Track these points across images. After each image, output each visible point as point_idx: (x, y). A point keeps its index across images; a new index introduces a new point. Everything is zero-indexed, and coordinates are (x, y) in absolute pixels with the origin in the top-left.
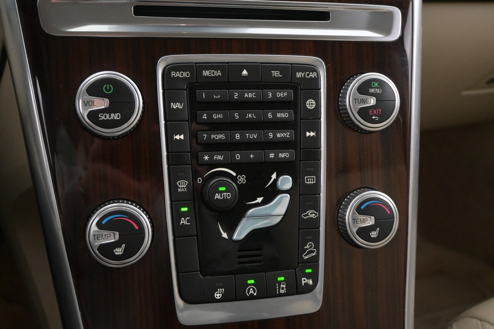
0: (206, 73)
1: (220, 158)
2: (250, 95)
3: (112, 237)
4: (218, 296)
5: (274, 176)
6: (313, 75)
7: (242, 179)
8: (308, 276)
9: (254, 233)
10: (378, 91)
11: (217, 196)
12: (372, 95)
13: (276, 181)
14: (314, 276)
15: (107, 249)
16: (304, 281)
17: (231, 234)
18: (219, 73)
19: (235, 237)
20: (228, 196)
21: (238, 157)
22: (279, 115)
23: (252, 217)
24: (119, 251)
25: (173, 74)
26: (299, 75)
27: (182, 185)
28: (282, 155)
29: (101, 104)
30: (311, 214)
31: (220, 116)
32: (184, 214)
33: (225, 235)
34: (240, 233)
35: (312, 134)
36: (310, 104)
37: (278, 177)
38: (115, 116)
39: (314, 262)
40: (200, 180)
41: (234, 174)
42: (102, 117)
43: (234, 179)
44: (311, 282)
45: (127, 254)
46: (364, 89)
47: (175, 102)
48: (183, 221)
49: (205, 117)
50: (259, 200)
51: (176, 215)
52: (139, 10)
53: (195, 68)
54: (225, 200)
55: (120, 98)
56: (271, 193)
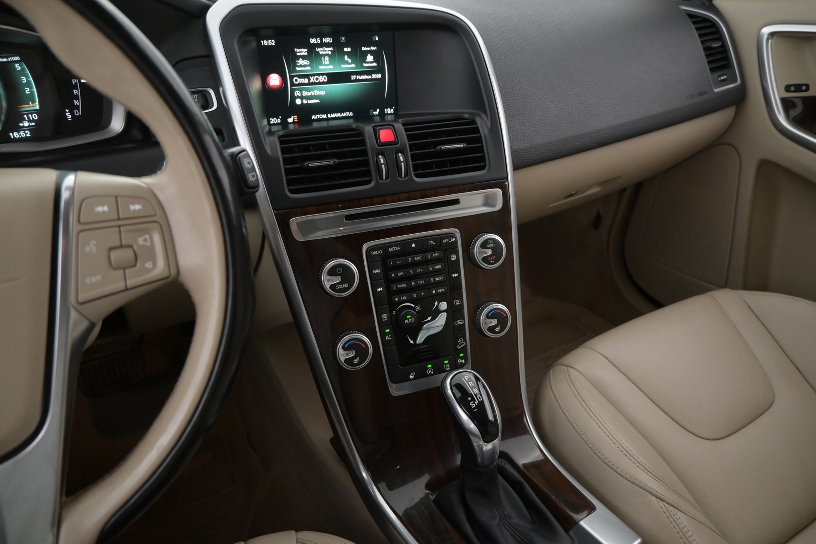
0: (391, 249)
1: (405, 298)
2: (418, 258)
3: (352, 354)
4: (412, 377)
5: (436, 303)
6: (453, 240)
7: (418, 308)
8: (462, 358)
9: (429, 339)
10: (492, 245)
11: (406, 321)
12: (489, 248)
13: (438, 306)
14: (465, 358)
15: (349, 361)
16: (460, 361)
17: (415, 340)
18: (399, 248)
19: (418, 342)
20: (412, 320)
21: (415, 295)
22: (436, 267)
23: (426, 329)
24: (356, 361)
25: (372, 253)
26: (445, 241)
27: (385, 317)
28: (440, 291)
29: (337, 280)
30: (460, 322)
31: (402, 273)
32: (388, 334)
33: (412, 342)
34: (420, 339)
35: (456, 275)
36: (453, 257)
37: (439, 303)
38: (345, 286)
39: (464, 350)
40: (394, 312)
41: (413, 306)
42: (338, 287)
43: (413, 309)
44: (463, 361)
45: (360, 363)
46: (484, 245)
47: (375, 269)
48: (388, 338)
49: (393, 275)
50: (429, 318)
51: (383, 335)
52: (348, 218)
53: (385, 247)
54: (411, 323)
55: (346, 274)
56: (436, 313)
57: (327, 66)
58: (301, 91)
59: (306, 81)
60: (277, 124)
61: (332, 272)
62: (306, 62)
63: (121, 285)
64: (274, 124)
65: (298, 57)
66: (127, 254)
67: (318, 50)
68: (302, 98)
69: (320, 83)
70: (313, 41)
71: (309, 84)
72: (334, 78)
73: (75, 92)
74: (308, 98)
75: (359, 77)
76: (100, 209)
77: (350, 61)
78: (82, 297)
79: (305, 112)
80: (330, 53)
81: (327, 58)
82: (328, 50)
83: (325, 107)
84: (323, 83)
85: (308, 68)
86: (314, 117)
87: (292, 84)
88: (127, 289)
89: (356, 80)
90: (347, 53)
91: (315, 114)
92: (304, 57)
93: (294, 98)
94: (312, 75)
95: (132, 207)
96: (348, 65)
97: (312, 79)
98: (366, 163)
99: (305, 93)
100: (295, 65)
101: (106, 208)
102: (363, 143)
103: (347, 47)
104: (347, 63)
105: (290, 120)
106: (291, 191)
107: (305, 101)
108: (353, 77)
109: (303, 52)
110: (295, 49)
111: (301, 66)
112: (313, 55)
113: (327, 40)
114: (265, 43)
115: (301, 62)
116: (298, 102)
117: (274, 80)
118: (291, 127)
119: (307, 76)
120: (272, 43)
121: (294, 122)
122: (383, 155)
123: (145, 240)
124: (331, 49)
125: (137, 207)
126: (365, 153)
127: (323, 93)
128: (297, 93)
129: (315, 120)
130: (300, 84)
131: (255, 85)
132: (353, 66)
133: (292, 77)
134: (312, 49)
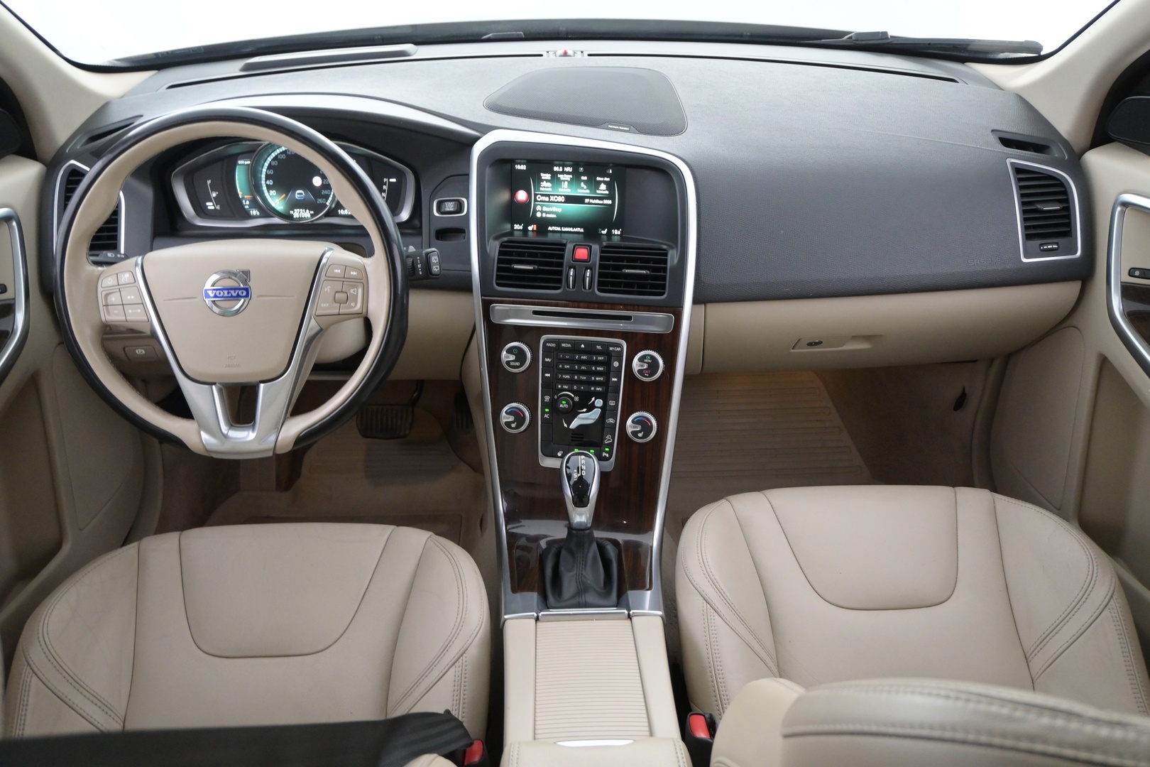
0: (563, 345)
1: (566, 387)
2: (584, 357)
3: (511, 419)
4: (559, 454)
5: (593, 399)
6: (619, 349)
7: (577, 399)
8: (607, 452)
9: (581, 427)
10: (650, 361)
11: (561, 406)
12: (646, 363)
13: (594, 402)
14: (610, 453)
15: (508, 424)
16: (604, 454)
17: (569, 425)
18: (570, 345)
19: (571, 427)
20: (566, 406)
21: (575, 387)
22: (598, 369)
23: (580, 418)
25: (548, 345)
26: (611, 349)
27: (547, 398)
28: (598, 389)
29: (512, 357)
30: (611, 421)
31: (568, 367)
32: (547, 413)
33: (566, 425)
34: (574, 424)
35: (616, 380)
36: (616, 364)
37: (595, 400)
38: (518, 364)
39: (611, 445)
40: (556, 397)
41: (573, 396)
42: (512, 364)
43: (572, 399)
44: (607, 455)
45: (517, 428)
46: (641, 359)
47: (547, 358)
48: (546, 416)
49: (561, 366)
50: (585, 410)
51: (542, 415)
52: (536, 313)
53: (559, 342)
54: (565, 408)
55: (520, 355)
56: (591, 408)
57: (566, 189)
58: (542, 206)
59: (547, 199)
60: (520, 230)
61: (510, 351)
62: (549, 184)
63: (336, 311)
64: (517, 230)
65: (543, 181)
66: (343, 296)
67: (559, 176)
68: (542, 212)
69: (558, 202)
70: (556, 169)
71: (549, 202)
72: (570, 199)
73: (384, 187)
74: (547, 213)
75: (592, 201)
76: (336, 271)
77: (585, 187)
78: (318, 313)
79: (543, 224)
80: (569, 180)
81: (566, 183)
82: (568, 177)
83: (560, 222)
84: (561, 202)
85: (550, 189)
86: (550, 228)
87: (536, 200)
88: (339, 314)
89: (589, 203)
90: (583, 181)
91: (552, 226)
92: (547, 181)
93: (535, 211)
94: (552, 195)
95: (352, 273)
96: (583, 190)
97: (552, 198)
98: (560, 273)
99: (545, 209)
100: (539, 186)
101: (339, 271)
102: (562, 257)
103: (584, 176)
104: (583, 188)
105: (530, 228)
106: (498, 284)
107: (544, 215)
108: (587, 201)
109: (546, 176)
110: (542, 174)
111: (544, 187)
112: (555, 179)
113: (568, 169)
114: (518, 167)
115: (544, 184)
116: (539, 215)
117: (522, 196)
118: (530, 233)
119: (549, 196)
120: (523, 167)
121: (533, 231)
122: (575, 268)
123: (354, 291)
124: (571, 176)
125: (354, 273)
126: (561, 265)
127: (559, 210)
128: (539, 208)
129: (550, 231)
130: (541, 201)
131: (504, 196)
132: (588, 191)
133: (536, 195)
134: (554, 174)
